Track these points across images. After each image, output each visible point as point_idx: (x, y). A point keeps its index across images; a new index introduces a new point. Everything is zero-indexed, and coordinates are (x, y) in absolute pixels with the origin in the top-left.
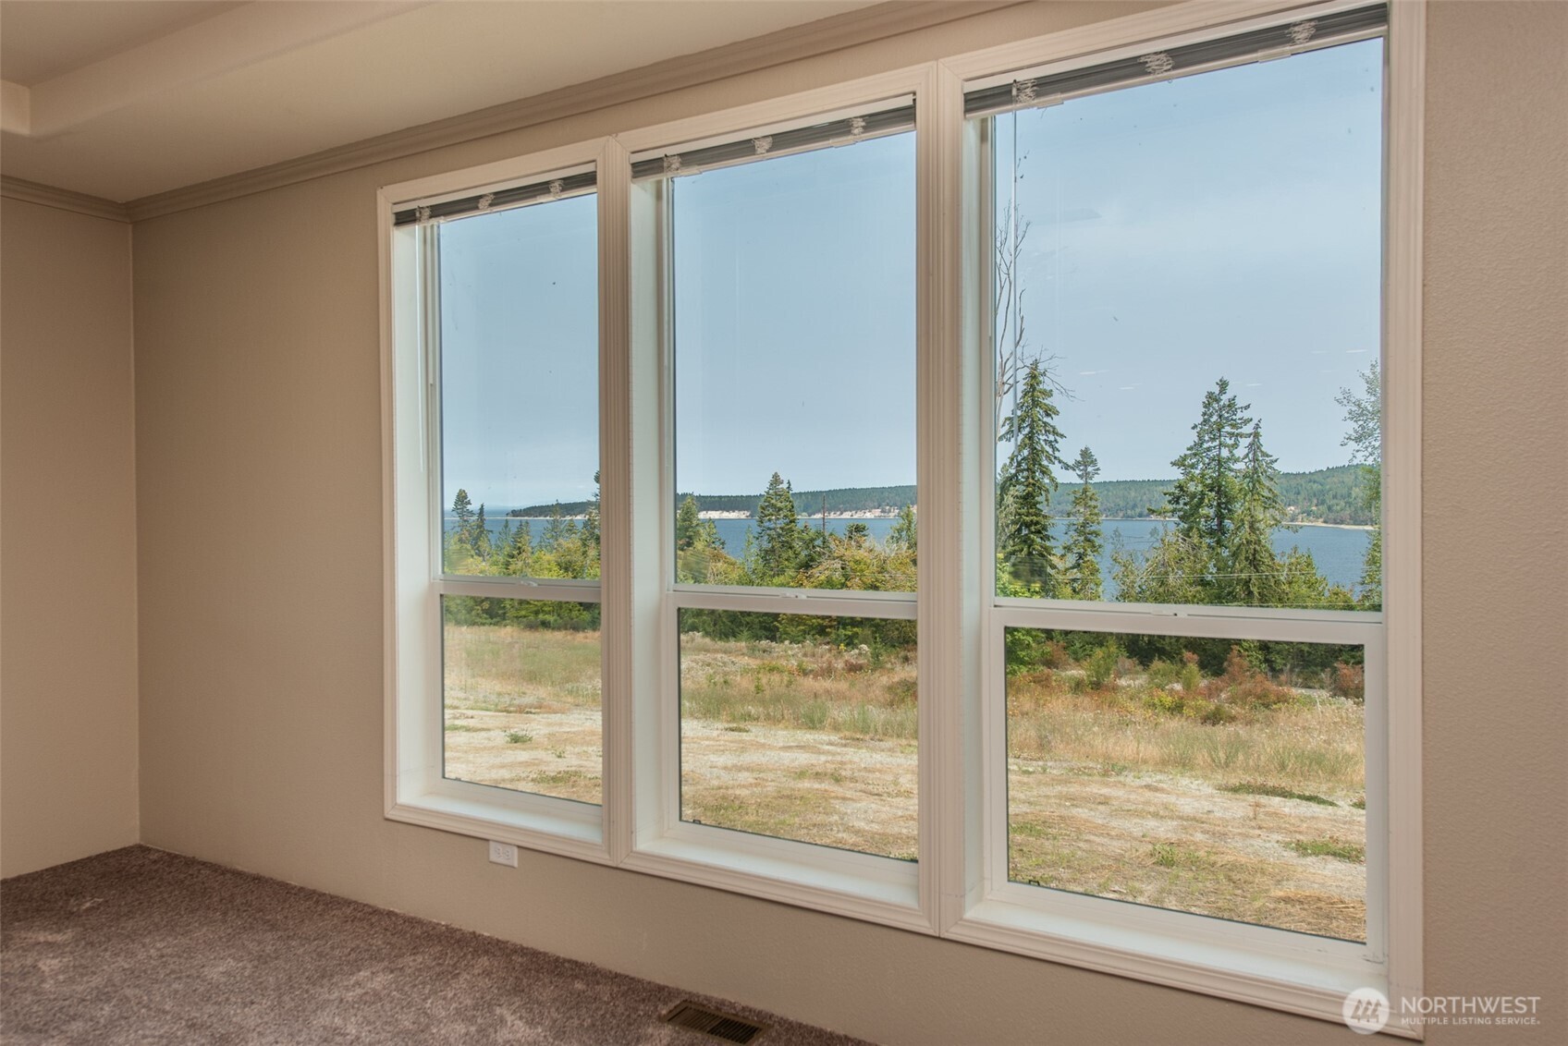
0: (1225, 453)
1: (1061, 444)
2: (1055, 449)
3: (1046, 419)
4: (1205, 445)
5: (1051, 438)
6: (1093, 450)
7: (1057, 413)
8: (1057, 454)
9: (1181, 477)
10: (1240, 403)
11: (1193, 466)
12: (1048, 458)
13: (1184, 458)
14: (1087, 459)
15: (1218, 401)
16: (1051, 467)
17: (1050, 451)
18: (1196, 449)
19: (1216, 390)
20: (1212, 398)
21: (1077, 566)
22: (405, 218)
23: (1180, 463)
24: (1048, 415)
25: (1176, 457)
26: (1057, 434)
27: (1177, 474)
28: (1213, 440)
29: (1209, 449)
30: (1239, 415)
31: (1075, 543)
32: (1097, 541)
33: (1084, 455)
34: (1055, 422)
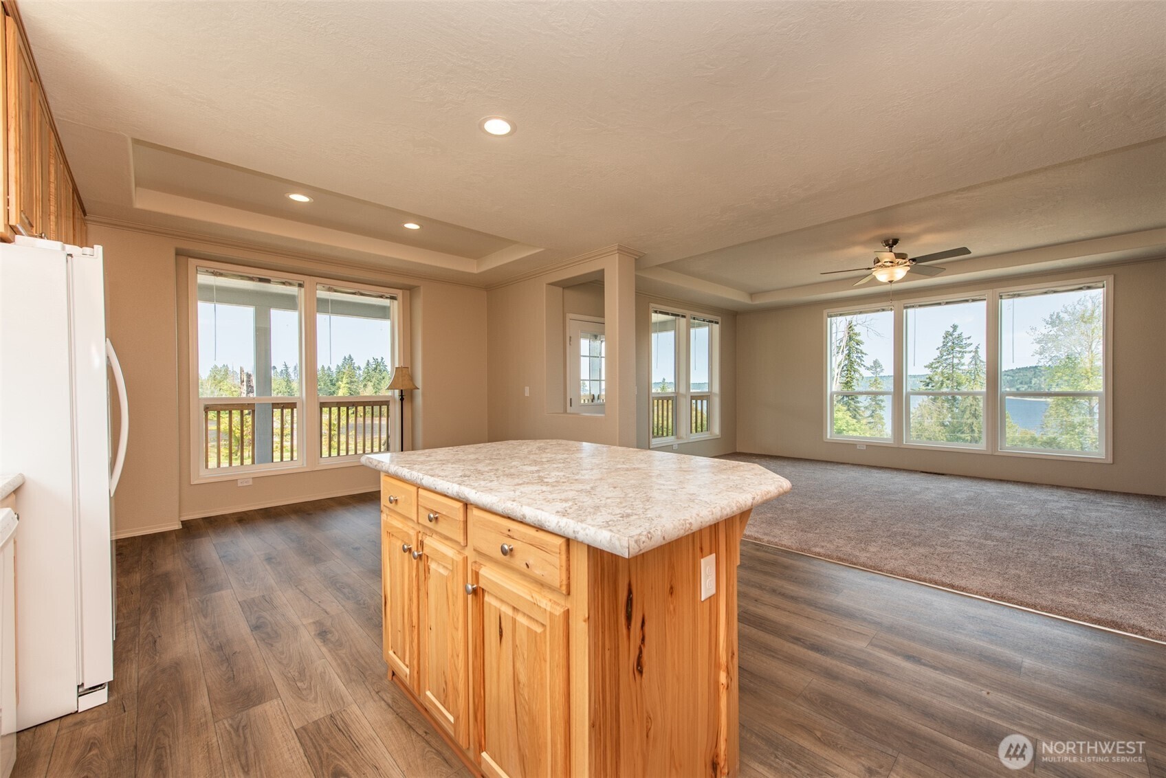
0: (956, 361)
1: (864, 358)
2: (861, 360)
3: (858, 347)
4: (944, 357)
5: (860, 355)
7: (862, 343)
8: (862, 363)
9: (930, 373)
10: (964, 336)
11: (937, 368)
12: (858, 364)
13: (932, 364)
15: (951, 335)
16: (859, 368)
17: (859, 361)
18: (938, 360)
19: (951, 330)
20: (948, 334)
21: (871, 416)
22: (830, 316)
23: (930, 366)
24: (858, 344)
25: (927, 363)
26: (863, 353)
27: (928, 372)
28: (949, 354)
29: (946, 359)
30: (964, 342)
31: (870, 405)
33: (875, 362)
34: (861, 347)
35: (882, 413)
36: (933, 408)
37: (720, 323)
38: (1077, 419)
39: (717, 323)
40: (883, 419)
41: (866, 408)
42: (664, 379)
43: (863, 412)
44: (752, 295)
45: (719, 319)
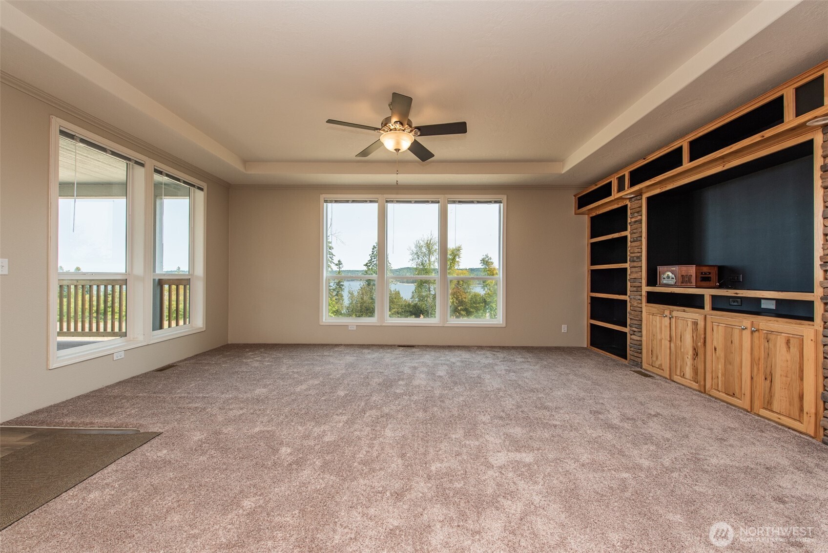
1: (334, 258)
2: (332, 259)
3: (330, 250)
4: (373, 260)
5: (331, 256)
6: (341, 260)
7: (333, 248)
8: (333, 261)
9: (367, 269)
11: (369, 266)
12: (330, 262)
13: (367, 264)
14: (339, 263)
16: (331, 265)
17: (331, 260)
18: (370, 261)
21: (337, 295)
22: (326, 201)
23: (366, 265)
24: (330, 249)
25: (365, 264)
26: (333, 255)
27: (365, 268)
28: (374, 259)
29: (374, 261)
31: (336, 288)
32: (343, 287)
33: (339, 261)
34: (333, 251)
35: (343, 293)
36: (368, 289)
37: (205, 189)
38: (424, 294)
39: (202, 189)
40: (343, 296)
41: (334, 290)
42: (179, 268)
43: (332, 292)
44: (245, 162)
45: (204, 185)
